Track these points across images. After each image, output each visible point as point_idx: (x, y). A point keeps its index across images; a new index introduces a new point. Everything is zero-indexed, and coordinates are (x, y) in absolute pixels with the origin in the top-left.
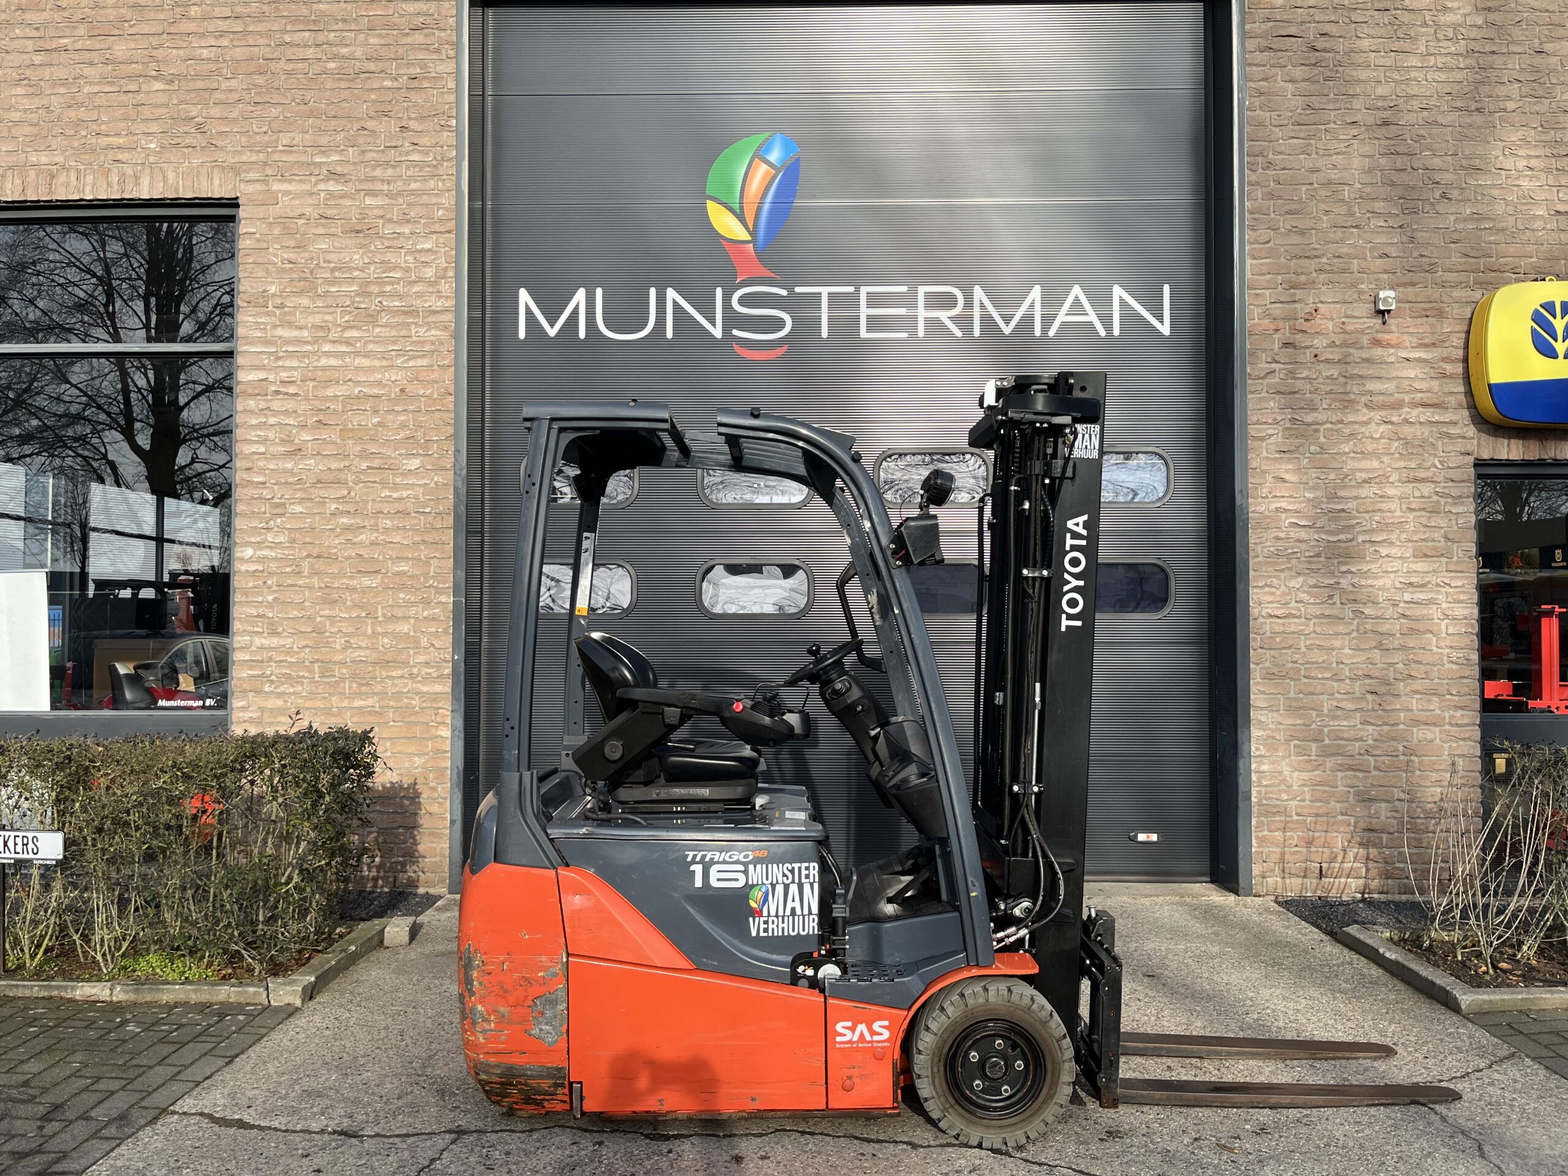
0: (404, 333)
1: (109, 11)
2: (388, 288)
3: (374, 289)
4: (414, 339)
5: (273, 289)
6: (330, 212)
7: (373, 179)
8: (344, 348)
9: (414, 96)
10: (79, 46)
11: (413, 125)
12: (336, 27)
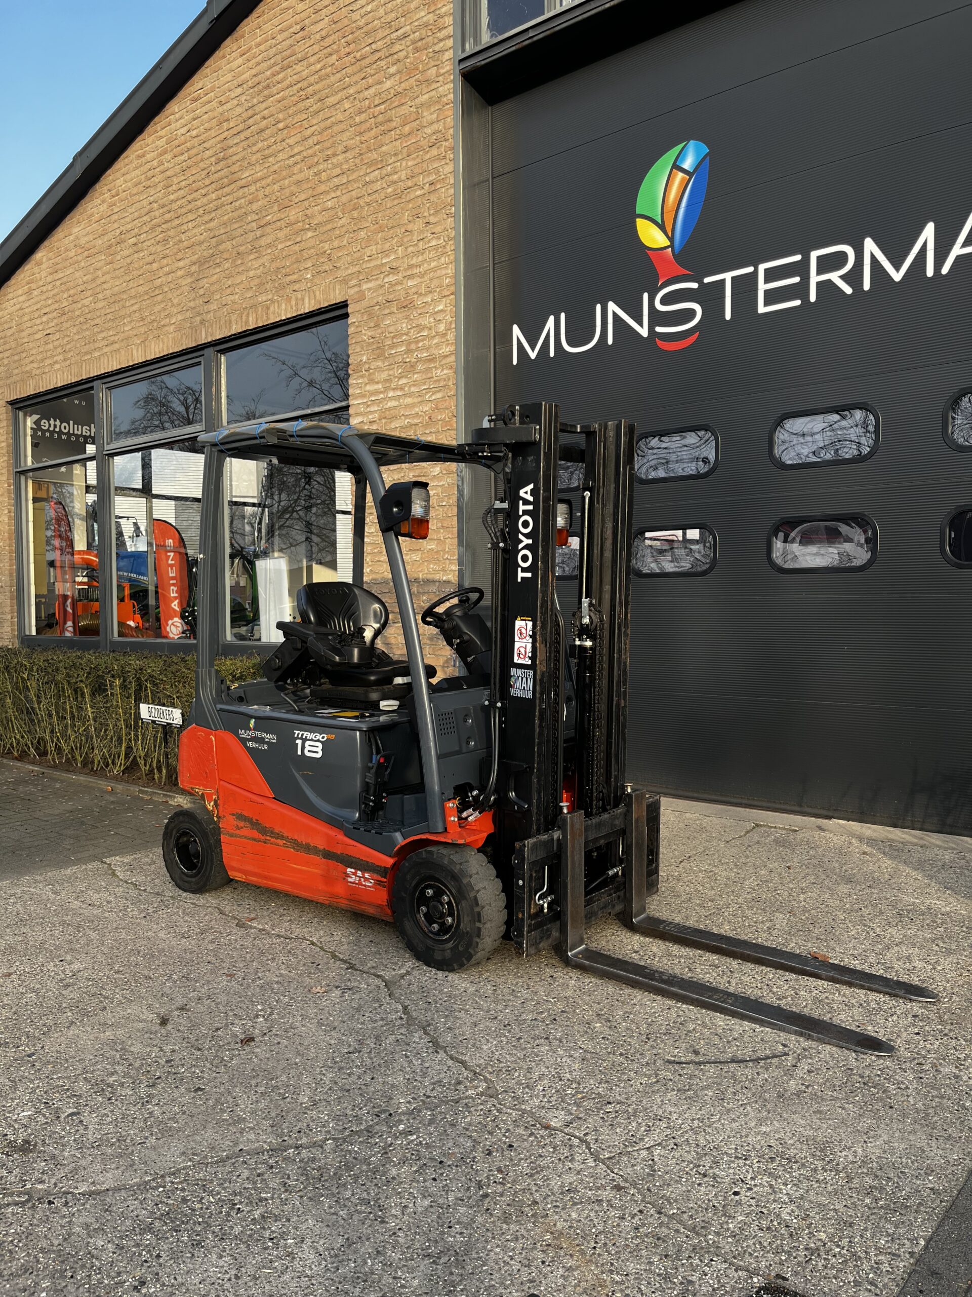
0: (429, 375)
1: (286, 190)
2: (420, 344)
3: (413, 346)
4: (435, 378)
5: (364, 358)
6: (391, 297)
7: (411, 267)
8: (399, 393)
9: (433, 198)
10: (275, 219)
11: (432, 219)
12: (391, 161)
